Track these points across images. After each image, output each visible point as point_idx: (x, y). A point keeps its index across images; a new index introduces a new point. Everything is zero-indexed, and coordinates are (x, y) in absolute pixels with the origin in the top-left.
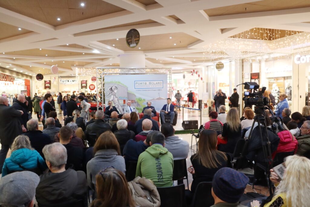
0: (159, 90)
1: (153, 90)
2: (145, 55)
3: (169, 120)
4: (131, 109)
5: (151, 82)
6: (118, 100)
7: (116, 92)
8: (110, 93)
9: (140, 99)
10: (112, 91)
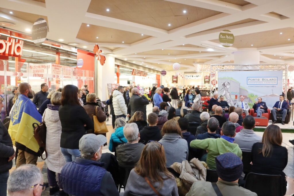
0: (273, 87)
1: (266, 86)
2: (260, 51)
3: (281, 118)
4: (242, 104)
5: (265, 78)
6: (230, 95)
7: (228, 88)
8: (222, 88)
9: (252, 95)
10: (225, 86)
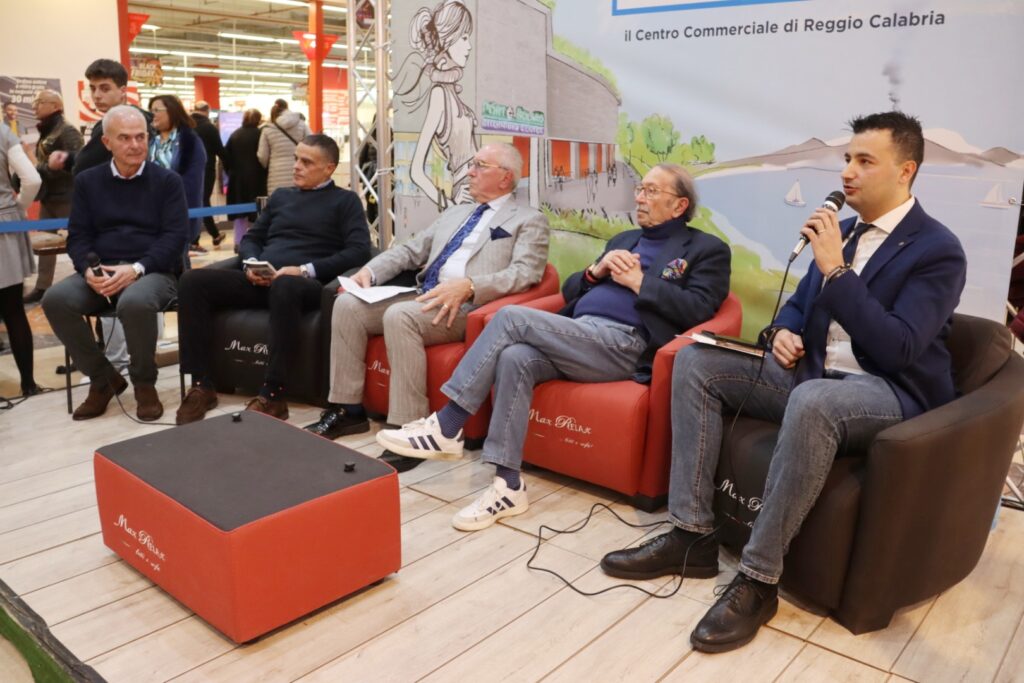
0: (903, 21)
1: (809, 25)
7: (462, 62)
8: (423, 70)
10: (437, 48)
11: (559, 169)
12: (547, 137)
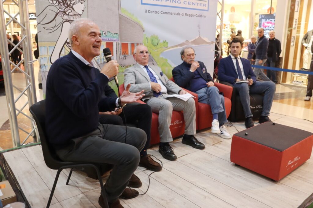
0: (200, 16)
1: (186, 14)
3: (259, 107)
7: (80, 12)
8: (57, 14)
9: (155, 42)
10: (66, 5)
11: (124, 52)
12: (119, 42)
